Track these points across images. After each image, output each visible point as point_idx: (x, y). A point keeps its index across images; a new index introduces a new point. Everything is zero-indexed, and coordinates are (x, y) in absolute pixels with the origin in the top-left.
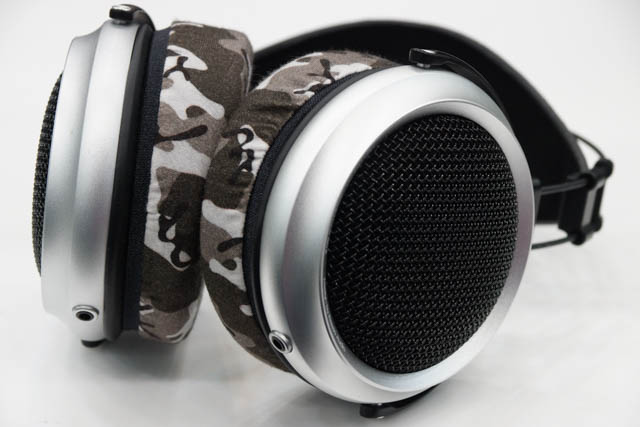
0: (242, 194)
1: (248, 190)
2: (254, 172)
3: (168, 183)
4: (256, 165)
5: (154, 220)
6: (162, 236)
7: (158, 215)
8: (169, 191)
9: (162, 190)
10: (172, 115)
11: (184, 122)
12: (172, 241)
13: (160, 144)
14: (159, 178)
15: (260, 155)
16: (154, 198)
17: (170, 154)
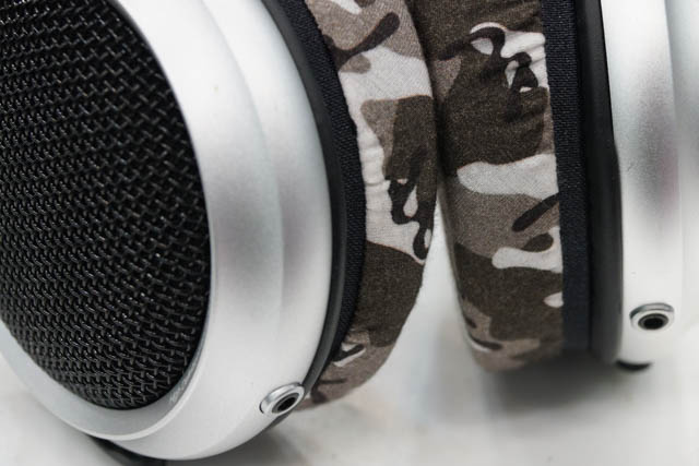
0: (541, 127)
1: (547, 116)
2: (544, 83)
3: (387, 125)
4: (540, 71)
5: (379, 195)
6: (399, 216)
7: (387, 184)
8: (391, 137)
9: (382, 141)
10: (338, 12)
11: (361, 16)
12: (414, 219)
13: (348, 65)
14: (371, 123)
15: (538, 55)
16: (373, 156)
17: (369, 75)
